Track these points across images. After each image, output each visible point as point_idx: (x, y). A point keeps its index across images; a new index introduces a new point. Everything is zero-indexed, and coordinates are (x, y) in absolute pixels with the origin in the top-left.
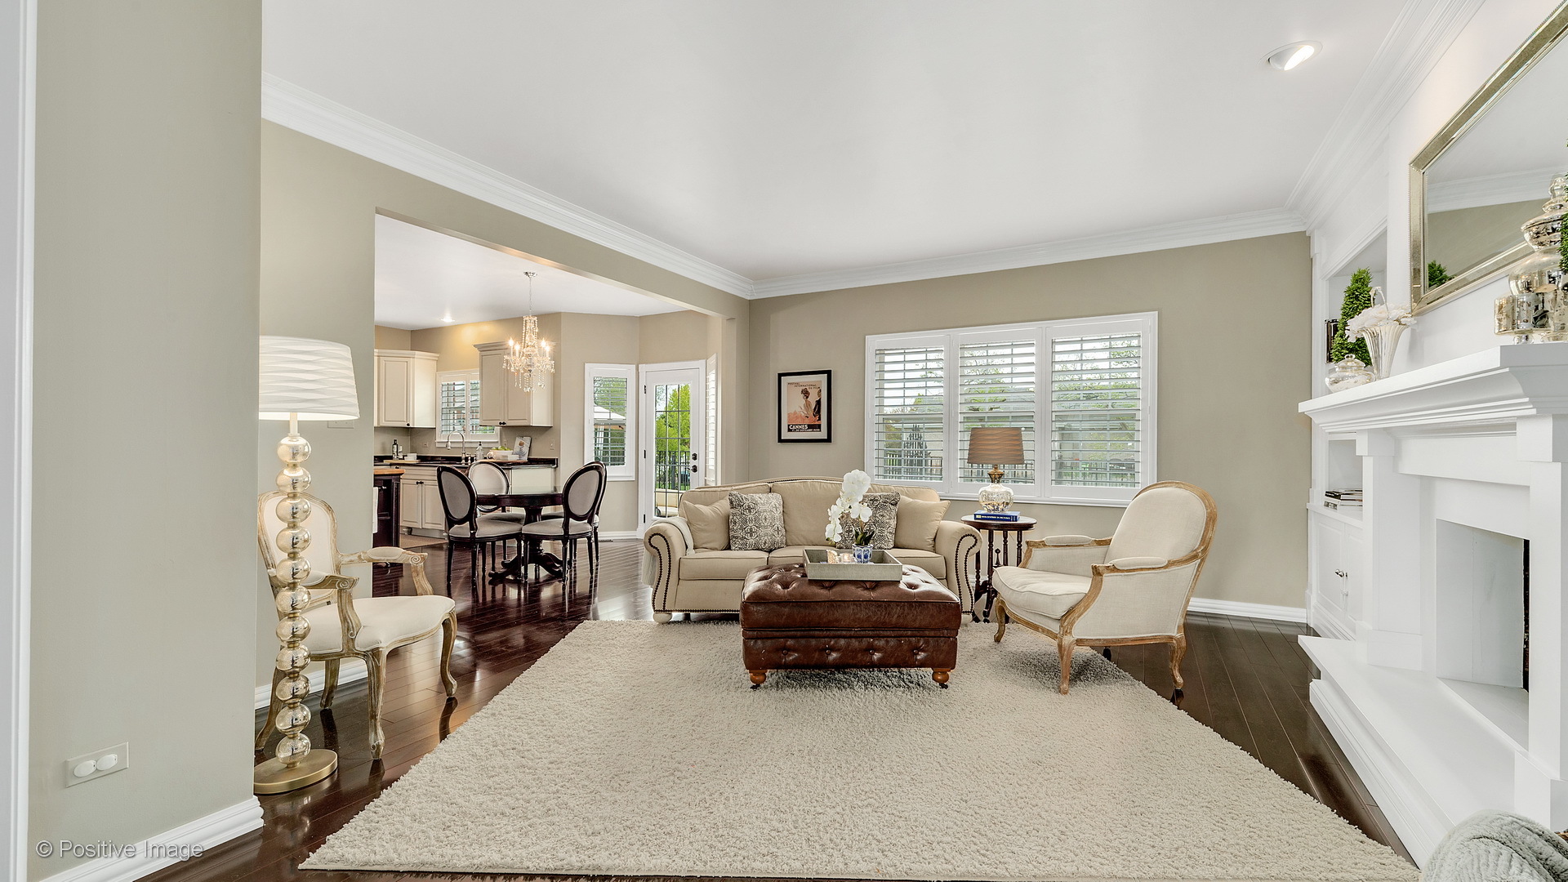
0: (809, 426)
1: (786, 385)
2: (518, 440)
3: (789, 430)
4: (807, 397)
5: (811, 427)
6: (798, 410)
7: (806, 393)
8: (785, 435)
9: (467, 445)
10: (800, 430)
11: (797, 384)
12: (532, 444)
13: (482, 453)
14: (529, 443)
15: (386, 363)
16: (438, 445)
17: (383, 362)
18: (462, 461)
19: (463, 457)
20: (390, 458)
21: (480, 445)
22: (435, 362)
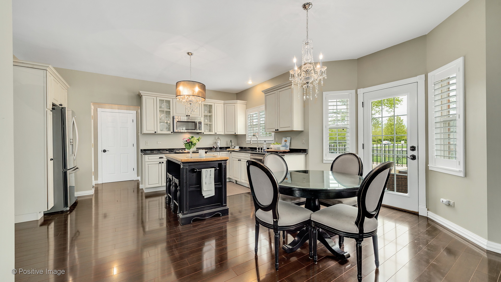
2: (283, 140)
9: (259, 142)
12: (291, 141)
13: (266, 146)
14: (290, 140)
15: (226, 107)
16: (247, 142)
17: (225, 106)
18: (256, 149)
19: (258, 148)
20: (229, 148)
21: (265, 142)
22: (245, 105)
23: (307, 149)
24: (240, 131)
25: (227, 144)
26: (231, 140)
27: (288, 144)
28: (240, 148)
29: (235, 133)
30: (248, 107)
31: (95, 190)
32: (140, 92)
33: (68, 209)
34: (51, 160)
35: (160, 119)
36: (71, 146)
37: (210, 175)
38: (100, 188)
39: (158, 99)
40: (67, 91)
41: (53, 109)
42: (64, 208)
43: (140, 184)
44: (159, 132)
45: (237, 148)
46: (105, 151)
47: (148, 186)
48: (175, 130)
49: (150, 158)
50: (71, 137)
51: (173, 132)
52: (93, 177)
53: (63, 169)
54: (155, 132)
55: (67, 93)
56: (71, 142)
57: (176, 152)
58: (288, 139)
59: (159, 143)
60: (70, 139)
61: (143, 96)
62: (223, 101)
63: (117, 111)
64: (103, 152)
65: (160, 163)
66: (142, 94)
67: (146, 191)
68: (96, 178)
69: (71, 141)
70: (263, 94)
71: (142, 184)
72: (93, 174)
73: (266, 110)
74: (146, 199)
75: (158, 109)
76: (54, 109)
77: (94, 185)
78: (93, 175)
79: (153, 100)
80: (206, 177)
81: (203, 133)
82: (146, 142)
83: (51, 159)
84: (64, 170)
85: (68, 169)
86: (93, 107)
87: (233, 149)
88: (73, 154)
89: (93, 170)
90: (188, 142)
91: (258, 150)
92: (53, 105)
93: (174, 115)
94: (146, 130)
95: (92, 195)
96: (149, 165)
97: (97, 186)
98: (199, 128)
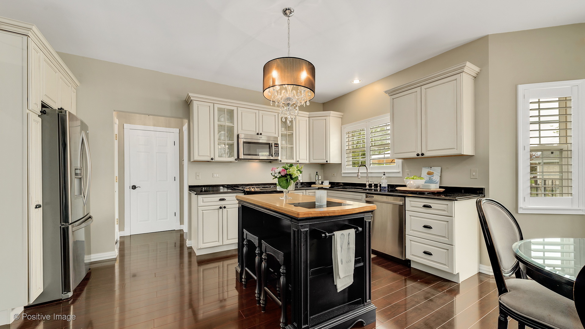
2: (425, 171)
9: (369, 175)
12: (443, 173)
13: (386, 181)
14: (440, 172)
15: (313, 122)
16: (343, 175)
17: (311, 121)
18: (366, 187)
19: (367, 184)
20: (314, 183)
21: (384, 175)
22: (340, 119)
23: (484, 188)
24: (334, 158)
25: (310, 178)
26: (317, 172)
27: (436, 178)
28: (330, 183)
29: (327, 161)
30: (344, 121)
31: (120, 248)
32: (190, 95)
33: (70, 294)
34: (36, 208)
35: (219, 139)
36: (76, 182)
37: (349, 244)
38: (127, 242)
39: (216, 106)
40: (75, 91)
41: (43, 112)
42: (62, 294)
43: (187, 240)
44: (217, 159)
45: (326, 184)
46: (134, 187)
47: (202, 246)
48: (242, 156)
49: (205, 200)
50: (79, 166)
51: (238, 158)
52: (117, 227)
53: (61, 223)
54: (212, 159)
55: (75, 94)
56: (76, 174)
57: (244, 190)
58: (437, 171)
59: (215, 175)
60: (76, 169)
61: (194, 101)
62: (308, 113)
63: (152, 128)
64: (132, 188)
65: (221, 208)
66: (192, 98)
67: (198, 253)
68: (122, 228)
69: (78, 172)
70: (388, 98)
71: (190, 239)
72: (117, 222)
73: (393, 123)
74: (200, 267)
75: (217, 123)
76: (45, 113)
77: (119, 239)
78: (117, 224)
79: (209, 107)
80: (341, 248)
81: (281, 161)
82: (197, 175)
83: (36, 206)
84: (63, 225)
85: (70, 222)
86: (116, 121)
87: (321, 186)
88: (81, 194)
89: (117, 216)
90: (283, 174)
91: (367, 187)
92: (44, 106)
93: (239, 133)
94: (199, 155)
95: (115, 260)
96: (203, 211)
97: (122, 240)
98: (275, 154)
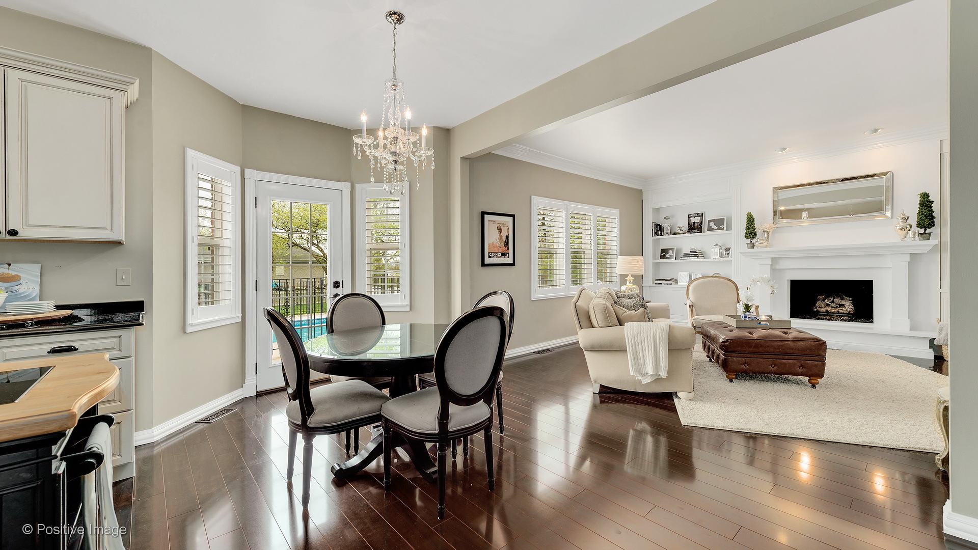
0: (502, 253)
1: (488, 221)
3: (490, 257)
4: (501, 233)
5: (503, 255)
6: (495, 241)
7: (500, 230)
8: (488, 261)
10: (496, 257)
11: (494, 222)
14: (38, 274)
23: (144, 301)
27: (30, 288)
58: (28, 271)
